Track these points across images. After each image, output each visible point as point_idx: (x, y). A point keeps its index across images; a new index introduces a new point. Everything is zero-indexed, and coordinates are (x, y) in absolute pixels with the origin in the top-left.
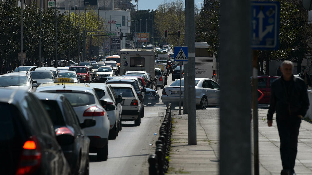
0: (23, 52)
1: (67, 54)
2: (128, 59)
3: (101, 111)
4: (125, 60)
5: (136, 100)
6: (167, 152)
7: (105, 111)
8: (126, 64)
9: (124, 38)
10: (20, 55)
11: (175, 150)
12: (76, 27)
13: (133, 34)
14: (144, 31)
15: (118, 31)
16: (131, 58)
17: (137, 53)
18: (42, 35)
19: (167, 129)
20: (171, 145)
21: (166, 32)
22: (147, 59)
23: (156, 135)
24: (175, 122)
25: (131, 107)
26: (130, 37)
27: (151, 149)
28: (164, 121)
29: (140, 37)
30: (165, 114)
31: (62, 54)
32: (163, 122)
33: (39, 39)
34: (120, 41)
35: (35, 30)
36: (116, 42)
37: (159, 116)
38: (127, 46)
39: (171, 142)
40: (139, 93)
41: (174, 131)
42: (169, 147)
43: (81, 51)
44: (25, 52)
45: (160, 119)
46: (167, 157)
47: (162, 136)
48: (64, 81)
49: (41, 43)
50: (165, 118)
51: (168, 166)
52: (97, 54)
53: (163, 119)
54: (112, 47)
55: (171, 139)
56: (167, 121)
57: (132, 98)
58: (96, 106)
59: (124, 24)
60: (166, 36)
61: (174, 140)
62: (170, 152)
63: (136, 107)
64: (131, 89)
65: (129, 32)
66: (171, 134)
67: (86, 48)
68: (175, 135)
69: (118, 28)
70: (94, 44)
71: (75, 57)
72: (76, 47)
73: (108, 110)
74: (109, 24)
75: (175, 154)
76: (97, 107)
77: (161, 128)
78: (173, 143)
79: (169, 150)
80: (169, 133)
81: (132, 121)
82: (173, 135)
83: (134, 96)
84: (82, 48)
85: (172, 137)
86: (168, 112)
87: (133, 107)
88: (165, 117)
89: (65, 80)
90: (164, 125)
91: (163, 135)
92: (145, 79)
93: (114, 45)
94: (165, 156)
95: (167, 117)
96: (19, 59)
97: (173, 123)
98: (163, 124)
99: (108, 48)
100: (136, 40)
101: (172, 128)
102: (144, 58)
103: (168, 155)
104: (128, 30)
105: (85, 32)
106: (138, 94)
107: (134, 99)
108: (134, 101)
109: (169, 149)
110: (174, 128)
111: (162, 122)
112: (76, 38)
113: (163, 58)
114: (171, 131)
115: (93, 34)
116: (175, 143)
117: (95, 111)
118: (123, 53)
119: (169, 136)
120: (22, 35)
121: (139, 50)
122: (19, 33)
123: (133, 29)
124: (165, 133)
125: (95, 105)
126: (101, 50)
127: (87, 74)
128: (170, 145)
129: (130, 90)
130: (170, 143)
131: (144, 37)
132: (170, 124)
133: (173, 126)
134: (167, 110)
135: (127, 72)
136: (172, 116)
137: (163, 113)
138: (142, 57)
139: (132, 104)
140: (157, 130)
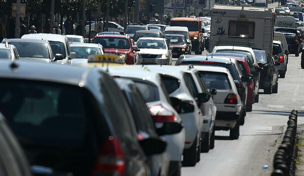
0: (21, 2)
2: (225, 24)
3: (170, 114)
4: (219, 24)
5: (233, 95)
7: (176, 113)
10: (14, 8)
16: (231, 22)
17: (242, 14)
19: (287, 157)
23: (266, 168)
24: (302, 146)
25: (225, 106)
28: (283, 142)
30: (285, 129)
31: (95, 10)
32: (280, 145)
37: (274, 133)
40: (239, 83)
41: (301, 162)
43: (131, 5)
44: (24, 2)
45: (276, 139)
47: (279, 171)
48: (105, 60)
50: (285, 137)
52: (161, 12)
53: (282, 139)
54: (189, 1)
56: (289, 143)
57: (227, 91)
58: (161, 105)
63: (234, 107)
64: (226, 75)
66: (295, 168)
68: (301, 171)
71: (119, 16)
76: (162, 107)
77: (276, 155)
80: (291, 166)
81: (225, 131)
82: (298, 170)
83: (231, 88)
85: (296, 174)
86: (291, 126)
87: (229, 106)
88: (284, 134)
90: (282, 151)
91: (281, 168)
92: (250, 61)
95: (288, 136)
96: (14, 15)
97: (299, 148)
98: (280, 148)
99: (181, 1)
101: (297, 156)
102: (253, 24)
106: (237, 85)
107: (231, 92)
108: (230, 95)
110: (301, 156)
111: (278, 145)
113: (286, 24)
114: (295, 162)
117: (159, 114)
118: (217, 12)
119: (291, 172)
121: (246, 9)
124: (284, 166)
125: (159, 102)
126: (169, 5)
127: (129, 52)
129: (225, 77)
132: (294, 149)
133: (298, 152)
134: (289, 123)
135: (217, 48)
136: (298, 134)
137: (282, 128)
138: (250, 20)
139: (227, 101)
140: (268, 160)
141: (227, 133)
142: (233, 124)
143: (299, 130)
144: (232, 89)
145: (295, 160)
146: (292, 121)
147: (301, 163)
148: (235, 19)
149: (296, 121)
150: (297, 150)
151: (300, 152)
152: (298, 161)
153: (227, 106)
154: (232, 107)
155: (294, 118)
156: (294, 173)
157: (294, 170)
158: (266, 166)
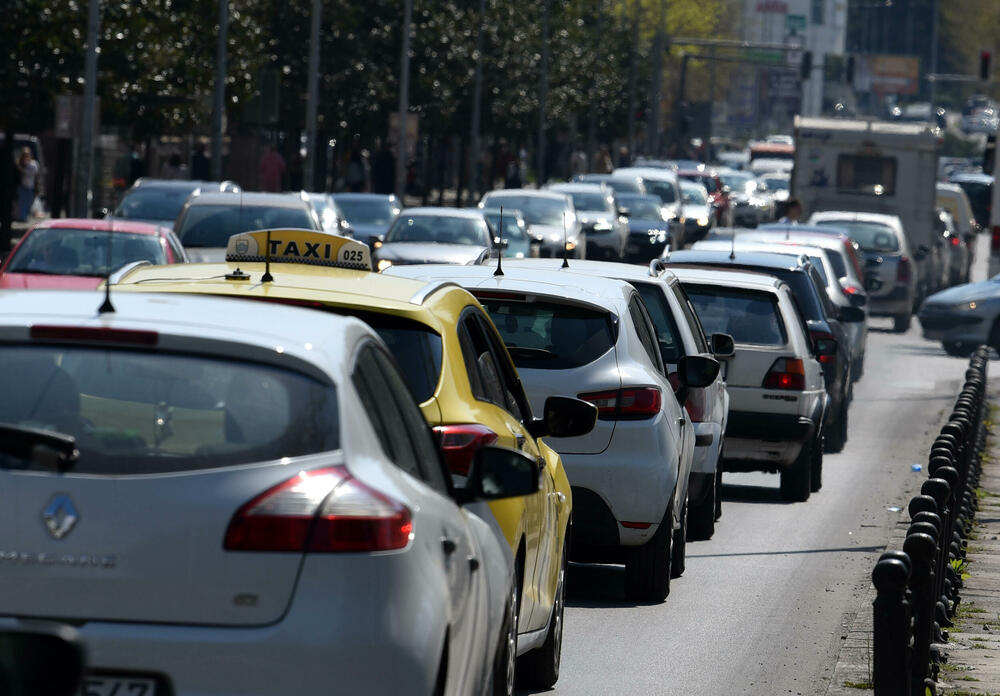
1: (583, 126)
2: (828, 161)
5: (793, 362)
6: (957, 541)
8: (820, 182)
9: (817, 75)
10: (395, 123)
11: (989, 536)
12: (625, 20)
13: (851, 62)
14: (897, 48)
15: (794, 44)
16: (843, 159)
17: (868, 139)
18: (487, 47)
19: (960, 450)
20: (978, 515)
21: (986, 60)
22: (906, 162)
23: (919, 470)
24: (997, 425)
25: (766, 396)
26: (840, 71)
27: (894, 525)
28: (953, 418)
29: (883, 74)
30: (960, 388)
32: (947, 422)
33: (473, 64)
34: (799, 87)
35: (460, 27)
36: (785, 89)
37: (939, 395)
38: (827, 109)
39: (975, 502)
41: (991, 458)
42: (969, 521)
43: (641, 115)
45: (941, 409)
46: (954, 564)
47: (940, 480)
48: (296, 252)
49: (481, 79)
50: (958, 406)
51: (957, 601)
53: (950, 411)
54: (765, 109)
55: (979, 492)
56: (965, 420)
57: (773, 349)
59: (818, 16)
60: (984, 73)
61: (988, 494)
62: (971, 544)
63: (794, 399)
64: (774, 299)
65: (839, 48)
66: (979, 471)
67: (663, 108)
68: (992, 477)
69: (793, 33)
70: (695, 92)
72: (623, 101)
73: (488, 486)
74: (760, 17)
75: (990, 552)
76: (348, 477)
77: (937, 444)
78: (986, 507)
79: (966, 533)
80: (971, 467)
82: (986, 476)
83: (785, 338)
84: (644, 105)
85: (981, 484)
86: (972, 381)
87: (777, 397)
88: (956, 400)
89: (303, 249)
90: (950, 436)
93: (773, 100)
94: (948, 560)
95: (966, 403)
96: (392, 138)
97: (989, 428)
98: (946, 430)
99: (749, 109)
100: (864, 82)
101: (985, 446)
102: (893, 162)
103: (960, 554)
104: (833, 41)
105: (662, 42)
107: (783, 353)
108: (783, 362)
109: (968, 531)
110: (993, 445)
111: (944, 422)
112: (625, 64)
114: (979, 459)
115: (692, 49)
116: (992, 508)
118: (811, 135)
119: (969, 479)
120: (407, 43)
121: (877, 127)
122: (397, 33)
123: (854, 38)
124: (951, 469)
126: (722, 118)
128: (971, 517)
129: (770, 306)
130: (973, 505)
131: (898, 75)
132: (980, 430)
133: (989, 438)
134: (969, 375)
135: (818, 216)
136: (990, 398)
137: (955, 384)
138: (887, 153)
139: (772, 380)
140: (922, 453)
141: (773, 481)
142: (791, 452)
143: (990, 389)
144: (789, 343)
145: (981, 454)
146: (975, 370)
147: (994, 461)
148: (852, 151)
149: (983, 371)
150: (987, 432)
151: (994, 438)
152: (987, 456)
153: (771, 397)
154: (788, 398)
155: (978, 365)
156: (977, 481)
157: (978, 476)
158: (918, 466)
